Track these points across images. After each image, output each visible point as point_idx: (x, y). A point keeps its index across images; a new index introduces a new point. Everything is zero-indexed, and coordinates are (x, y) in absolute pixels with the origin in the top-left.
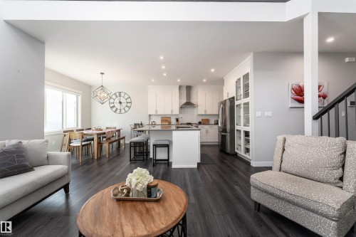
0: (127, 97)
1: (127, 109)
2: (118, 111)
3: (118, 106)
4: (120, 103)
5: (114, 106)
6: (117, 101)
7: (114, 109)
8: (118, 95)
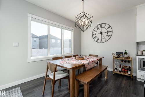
0: (107, 26)
1: (107, 38)
2: (99, 41)
3: (99, 36)
4: (101, 33)
5: (96, 37)
6: (99, 32)
7: (96, 39)
8: (99, 26)
